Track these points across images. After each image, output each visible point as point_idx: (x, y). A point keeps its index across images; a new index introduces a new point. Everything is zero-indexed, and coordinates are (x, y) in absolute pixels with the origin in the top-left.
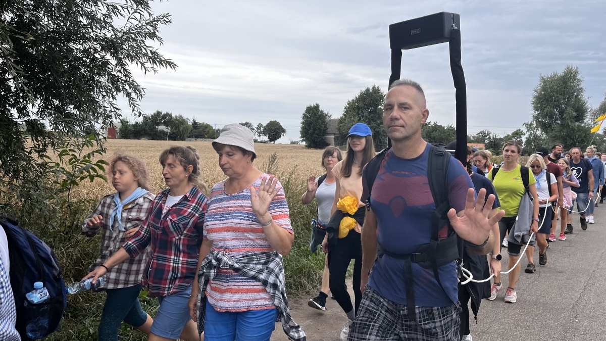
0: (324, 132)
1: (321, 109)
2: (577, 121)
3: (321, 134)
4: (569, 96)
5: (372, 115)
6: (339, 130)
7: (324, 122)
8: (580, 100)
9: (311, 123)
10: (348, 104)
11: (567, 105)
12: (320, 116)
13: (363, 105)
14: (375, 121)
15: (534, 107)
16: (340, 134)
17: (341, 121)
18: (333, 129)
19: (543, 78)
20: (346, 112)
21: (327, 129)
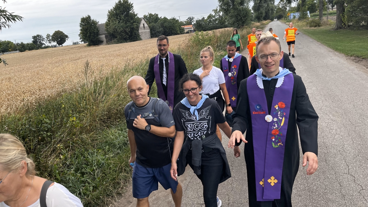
0: (98, 34)
1: (92, 18)
3: (96, 36)
5: (126, 18)
6: (107, 31)
7: (95, 27)
9: (87, 29)
10: (109, 13)
12: (92, 23)
13: (119, 12)
14: (130, 21)
16: (108, 33)
17: (107, 24)
18: (103, 30)
20: (109, 18)
21: (99, 31)
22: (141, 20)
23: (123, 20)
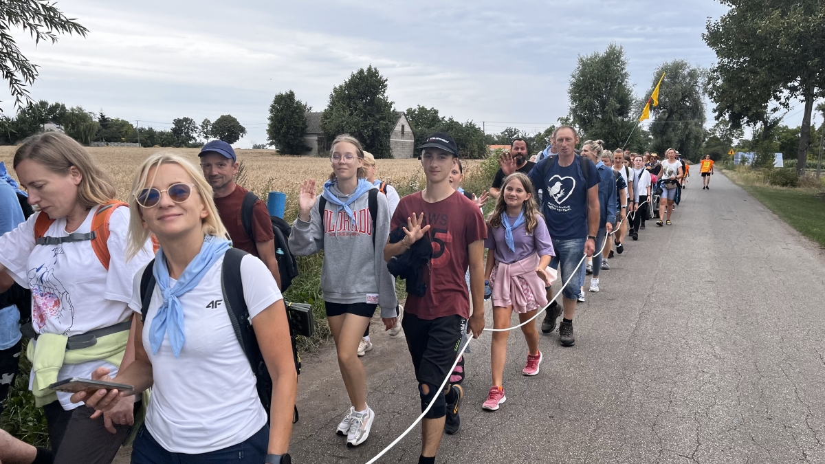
0: (303, 132)
1: (297, 99)
2: (620, 115)
3: (299, 134)
4: (612, 83)
5: (368, 107)
6: (324, 128)
7: (301, 117)
8: (624, 88)
9: (283, 119)
10: (335, 92)
11: (609, 94)
12: (296, 108)
13: (355, 94)
14: (374, 116)
15: (571, 97)
16: (325, 133)
17: (326, 115)
18: (315, 126)
19: (581, 59)
20: (333, 103)
21: (307, 127)
22: (400, 117)
23: (361, 110)
